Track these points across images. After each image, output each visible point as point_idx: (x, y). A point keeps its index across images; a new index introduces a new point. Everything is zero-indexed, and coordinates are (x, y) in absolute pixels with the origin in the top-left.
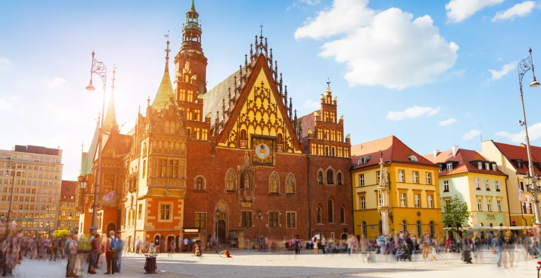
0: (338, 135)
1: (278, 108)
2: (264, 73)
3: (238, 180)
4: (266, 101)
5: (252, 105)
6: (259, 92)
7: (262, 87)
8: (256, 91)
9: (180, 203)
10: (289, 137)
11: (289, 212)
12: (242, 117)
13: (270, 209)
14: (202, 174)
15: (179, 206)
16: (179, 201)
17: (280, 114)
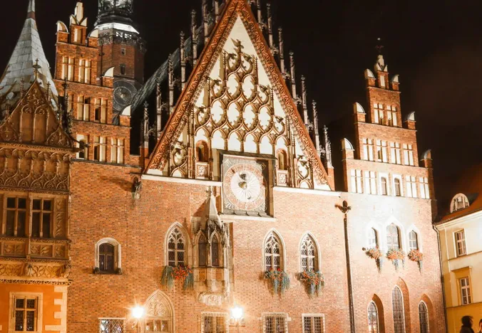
0: (406, 152)
1: (275, 97)
2: (243, 26)
3: (193, 247)
4: (248, 80)
5: (217, 89)
6: (232, 62)
7: (240, 52)
8: (226, 62)
9: (60, 295)
10: (301, 157)
11: (308, 315)
12: (198, 114)
13: (266, 310)
14: (113, 235)
15: (57, 302)
16: (58, 289)
17: (281, 108)
